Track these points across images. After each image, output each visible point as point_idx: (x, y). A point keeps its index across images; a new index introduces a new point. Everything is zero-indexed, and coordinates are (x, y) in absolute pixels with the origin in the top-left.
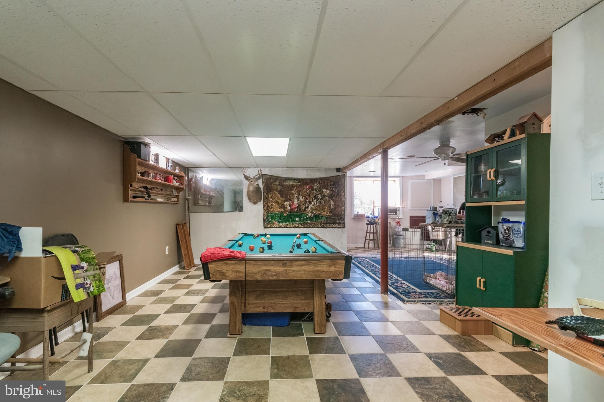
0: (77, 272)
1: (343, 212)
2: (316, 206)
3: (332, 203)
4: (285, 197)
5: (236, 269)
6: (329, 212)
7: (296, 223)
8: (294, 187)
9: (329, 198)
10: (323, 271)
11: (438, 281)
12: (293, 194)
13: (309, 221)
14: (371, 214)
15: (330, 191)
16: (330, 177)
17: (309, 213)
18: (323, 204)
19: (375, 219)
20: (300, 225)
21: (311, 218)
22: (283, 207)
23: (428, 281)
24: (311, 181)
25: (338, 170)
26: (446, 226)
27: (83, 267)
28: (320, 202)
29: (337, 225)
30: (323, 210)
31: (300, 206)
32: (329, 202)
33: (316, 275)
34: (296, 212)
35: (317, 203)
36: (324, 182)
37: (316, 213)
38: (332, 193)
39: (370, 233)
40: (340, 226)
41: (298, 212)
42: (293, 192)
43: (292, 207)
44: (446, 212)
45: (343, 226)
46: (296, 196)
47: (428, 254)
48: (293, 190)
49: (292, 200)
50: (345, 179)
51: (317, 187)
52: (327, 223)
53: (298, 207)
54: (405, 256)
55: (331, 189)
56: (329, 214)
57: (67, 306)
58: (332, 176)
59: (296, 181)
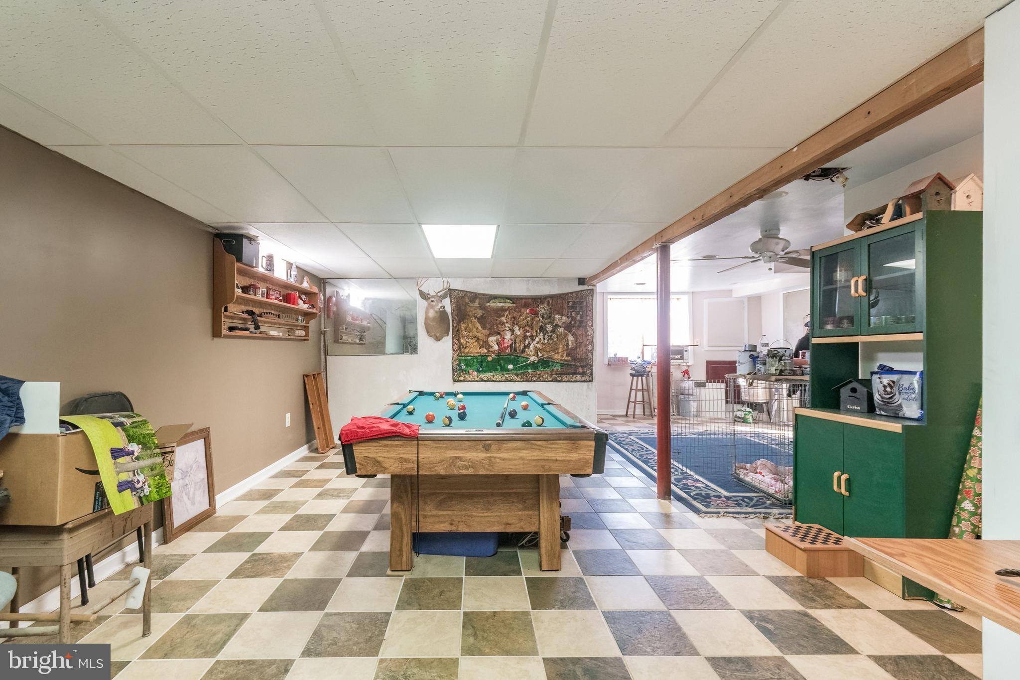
0: (120, 460)
1: (590, 354)
2: (543, 344)
3: (571, 338)
4: (490, 329)
5: (402, 456)
6: (565, 355)
7: (509, 374)
8: (506, 310)
9: (565, 329)
10: (556, 460)
11: (759, 477)
12: (503, 324)
13: (532, 369)
14: (639, 357)
15: (568, 317)
16: (568, 293)
17: (530, 355)
18: (555, 339)
19: (645, 366)
20: (515, 377)
21: (534, 365)
22: (486, 345)
23: (742, 476)
24: (533, 302)
25: (582, 281)
26: (773, 378)
27: (132, 453)
28: (550, 337)
29: (579, 377)
30: (556, 350)
31: (515, 343)
32: (565, 337)
33: (543, 467)
34: (509, 354)
35: (544, 339)
36: (557, 302)
37: (542, 356)
38: (571, 322)
39: (637, 390)
40: (584, 379)
41: (512, 355)
42: (503, 319)
43: (501, 345)
44: (774, 354)
45: (590, 379)
46: (508, 327)
47: (740, 428)
48: (504, 316)
49: (502, 333)
50: (592, 296)
51: (545, 310)
52: (561, 374)
53: (511, 345)
54: (700, 431)
55: (569, 313)
56: (565, 358)
57: (105, 521)
58: (570, 291)
59: (509, 301)
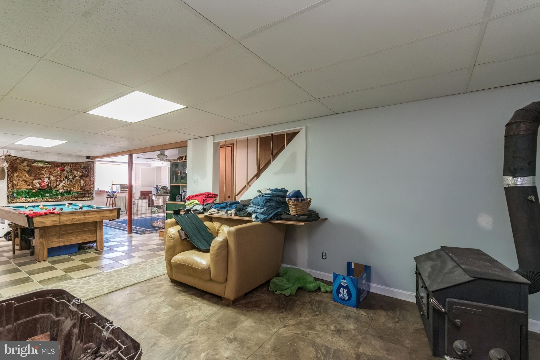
1: (92, 189)
2: (67, 184)
3: (82, 182)
4: (34, 177)
6: (79, 189)
7: (46, 198)
8: (45, 168)
9: (80, 178)
11: (158, 224)
12: (43, 174)
13: (60, 196)
14: (111, 190)
15: (81, 173)
16: (81, 162)
17: (60, 189)
18: (74, 182)
19: (114, 193)
20: (50, 200)
21: (61, 194)
22: (33, 185)
23: (153, 225)
24: (63, 165)
25: (88, 158)
26: (162, 195)
28: (71, 181)
29: (86, 198)
30: (74, 187)
31: (51, 184)
32: (79, 181)
34: (47, 189)
35: (68, 182)
36: (75, 166)
37: (66, 190)
38: (82, 175)
39: (110, 204)
40: (89, 199)
41: (49, 189)
42: (43, 172)
43: (42, 185)
44: (163, 188)
45: (92, 199)
46: (46, 176)
47: (153, 215)
48: (43, 170)
49: (42, 179)
50: (93, 164)
51: (68, 169)
52: (77, 197)
53: (48, 185)
54: (138, 217)
55: (82, 171)
56: (79, 190)
58: (82, 162)
59: (47, 164)
